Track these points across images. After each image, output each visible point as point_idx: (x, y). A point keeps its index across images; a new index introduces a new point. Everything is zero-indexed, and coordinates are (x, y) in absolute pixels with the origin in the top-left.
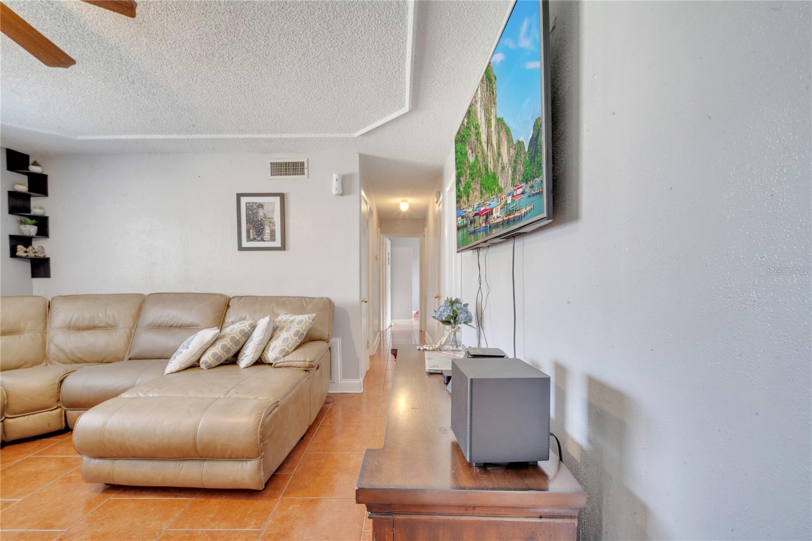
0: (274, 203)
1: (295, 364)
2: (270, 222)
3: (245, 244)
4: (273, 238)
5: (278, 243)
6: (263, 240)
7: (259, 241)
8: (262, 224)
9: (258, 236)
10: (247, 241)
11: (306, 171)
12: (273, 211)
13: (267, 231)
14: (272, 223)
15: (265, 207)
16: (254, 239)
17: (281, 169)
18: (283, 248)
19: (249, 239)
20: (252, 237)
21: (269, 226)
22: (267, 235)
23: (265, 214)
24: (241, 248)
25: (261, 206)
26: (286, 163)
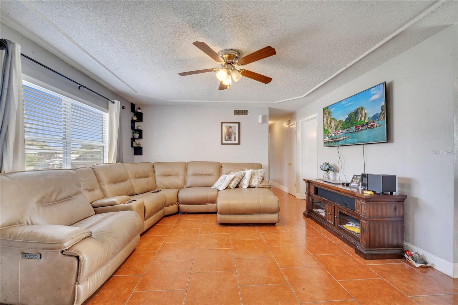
0: (235, 126)
1: (265, 186)
2: (234, 134)
3: (224, 142)
4: (235, 140)
5: (237, 142)
6: (231, 141)
7: (230, 141)
8: (231, 134)
9: (229, 139)
10: (225, 141)
11: (248, 114)
12: (235, 129)
13: (233, 137)
14: (235, 134)
15: (232, 128)
16: (228, 140)
17: (238, 112)
18: (239, 144)
19: (226, 140)
20: (227, 139)
21: (234, 135)
22: (233, 139)
23: (232, 131)
24: (222, 144)
25: (231, 127)
26: (241, 110)
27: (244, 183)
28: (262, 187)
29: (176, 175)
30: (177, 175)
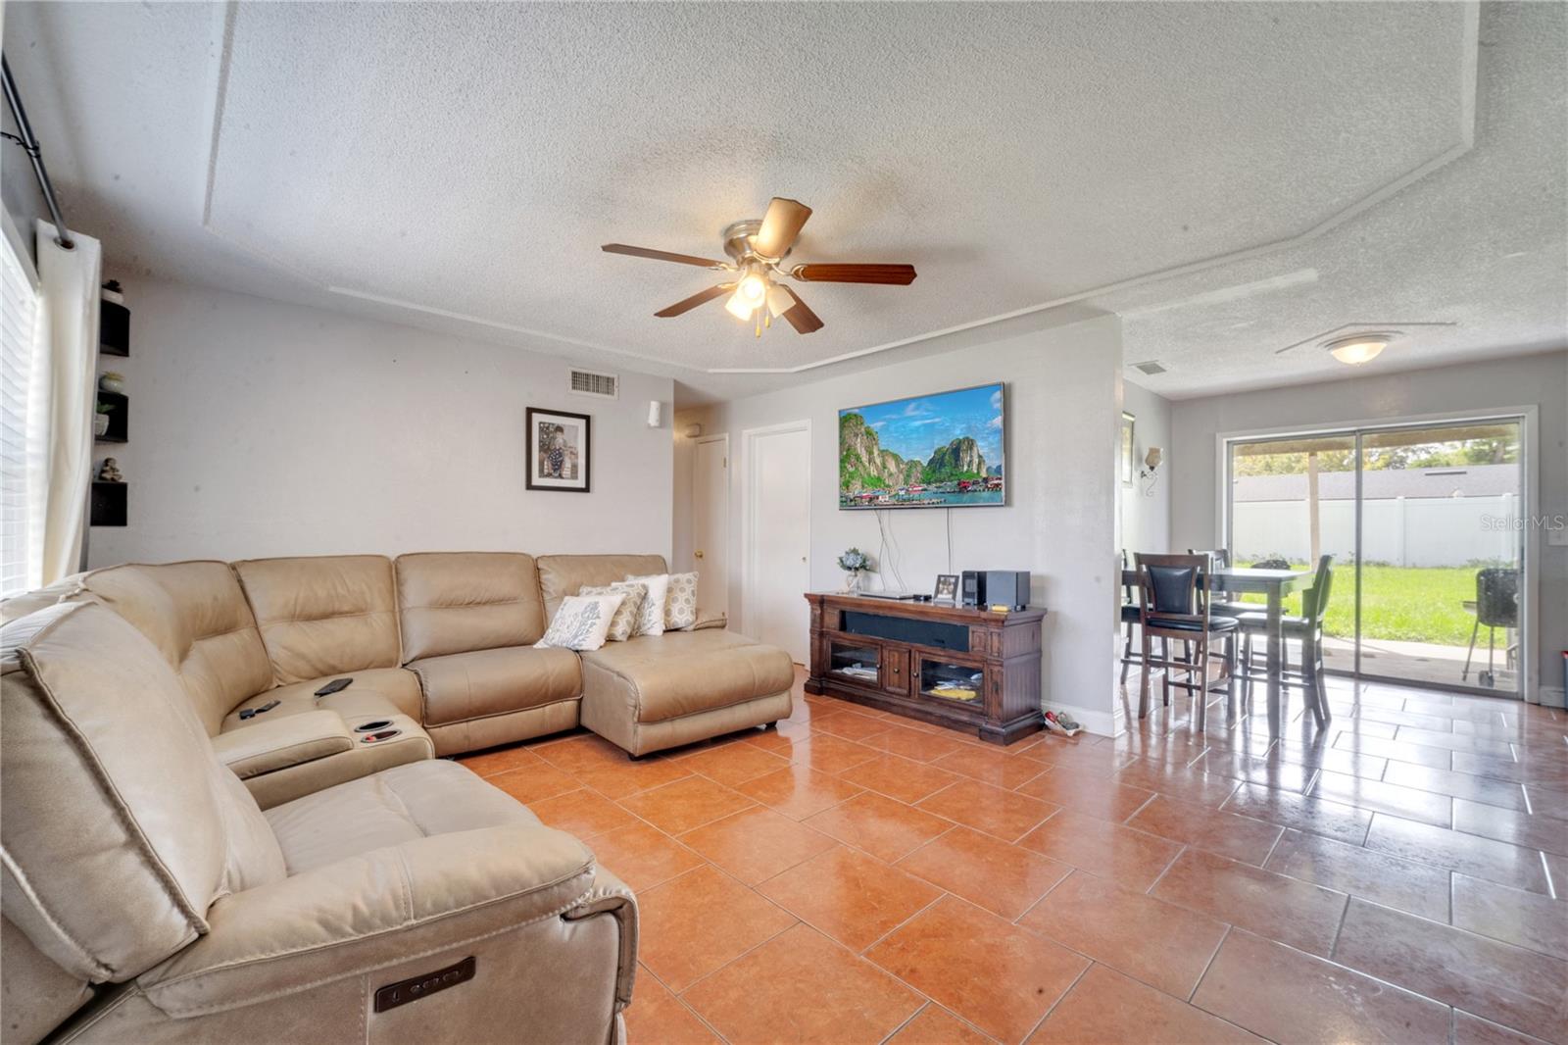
0: (576, 428)
2: (571, 453)
3: (536, 481)
4: (574, 475)
5: (581, 483)
6: (560, 476)
7: (556, 478)
8: (560, 455)
9: (555, 470)
10: (540, 477)
11: (616, 389)
12: (576, 437)
13: (568, 464)
14: (574, 454)
15: (565, 431)
16: (549, 475)
17: (580, 380)
18: (587, 489)
19: (542, 474)
20: (546, 471)
21: (570, 458)
22: (567, 471)
23: (565, 441)
24: (530, 486)
25: (559, 429)
26: (587, 375)
27: (649, 621)
28: (707, 624)
29: (358, 612)
30: (362, 611)
